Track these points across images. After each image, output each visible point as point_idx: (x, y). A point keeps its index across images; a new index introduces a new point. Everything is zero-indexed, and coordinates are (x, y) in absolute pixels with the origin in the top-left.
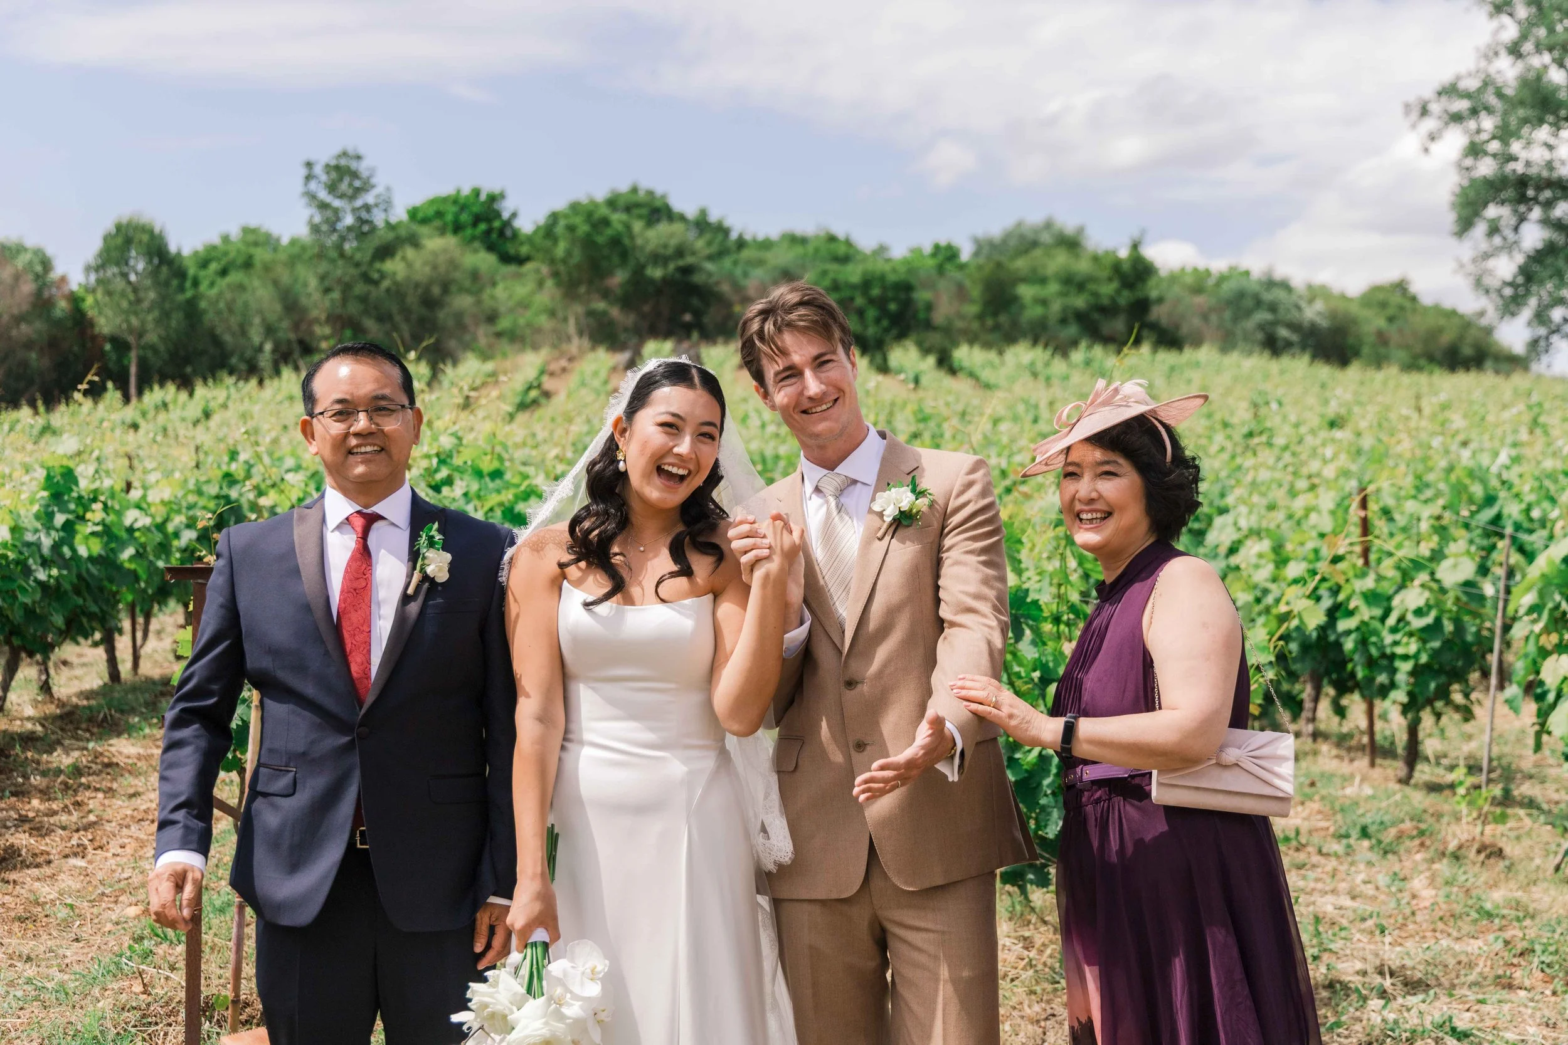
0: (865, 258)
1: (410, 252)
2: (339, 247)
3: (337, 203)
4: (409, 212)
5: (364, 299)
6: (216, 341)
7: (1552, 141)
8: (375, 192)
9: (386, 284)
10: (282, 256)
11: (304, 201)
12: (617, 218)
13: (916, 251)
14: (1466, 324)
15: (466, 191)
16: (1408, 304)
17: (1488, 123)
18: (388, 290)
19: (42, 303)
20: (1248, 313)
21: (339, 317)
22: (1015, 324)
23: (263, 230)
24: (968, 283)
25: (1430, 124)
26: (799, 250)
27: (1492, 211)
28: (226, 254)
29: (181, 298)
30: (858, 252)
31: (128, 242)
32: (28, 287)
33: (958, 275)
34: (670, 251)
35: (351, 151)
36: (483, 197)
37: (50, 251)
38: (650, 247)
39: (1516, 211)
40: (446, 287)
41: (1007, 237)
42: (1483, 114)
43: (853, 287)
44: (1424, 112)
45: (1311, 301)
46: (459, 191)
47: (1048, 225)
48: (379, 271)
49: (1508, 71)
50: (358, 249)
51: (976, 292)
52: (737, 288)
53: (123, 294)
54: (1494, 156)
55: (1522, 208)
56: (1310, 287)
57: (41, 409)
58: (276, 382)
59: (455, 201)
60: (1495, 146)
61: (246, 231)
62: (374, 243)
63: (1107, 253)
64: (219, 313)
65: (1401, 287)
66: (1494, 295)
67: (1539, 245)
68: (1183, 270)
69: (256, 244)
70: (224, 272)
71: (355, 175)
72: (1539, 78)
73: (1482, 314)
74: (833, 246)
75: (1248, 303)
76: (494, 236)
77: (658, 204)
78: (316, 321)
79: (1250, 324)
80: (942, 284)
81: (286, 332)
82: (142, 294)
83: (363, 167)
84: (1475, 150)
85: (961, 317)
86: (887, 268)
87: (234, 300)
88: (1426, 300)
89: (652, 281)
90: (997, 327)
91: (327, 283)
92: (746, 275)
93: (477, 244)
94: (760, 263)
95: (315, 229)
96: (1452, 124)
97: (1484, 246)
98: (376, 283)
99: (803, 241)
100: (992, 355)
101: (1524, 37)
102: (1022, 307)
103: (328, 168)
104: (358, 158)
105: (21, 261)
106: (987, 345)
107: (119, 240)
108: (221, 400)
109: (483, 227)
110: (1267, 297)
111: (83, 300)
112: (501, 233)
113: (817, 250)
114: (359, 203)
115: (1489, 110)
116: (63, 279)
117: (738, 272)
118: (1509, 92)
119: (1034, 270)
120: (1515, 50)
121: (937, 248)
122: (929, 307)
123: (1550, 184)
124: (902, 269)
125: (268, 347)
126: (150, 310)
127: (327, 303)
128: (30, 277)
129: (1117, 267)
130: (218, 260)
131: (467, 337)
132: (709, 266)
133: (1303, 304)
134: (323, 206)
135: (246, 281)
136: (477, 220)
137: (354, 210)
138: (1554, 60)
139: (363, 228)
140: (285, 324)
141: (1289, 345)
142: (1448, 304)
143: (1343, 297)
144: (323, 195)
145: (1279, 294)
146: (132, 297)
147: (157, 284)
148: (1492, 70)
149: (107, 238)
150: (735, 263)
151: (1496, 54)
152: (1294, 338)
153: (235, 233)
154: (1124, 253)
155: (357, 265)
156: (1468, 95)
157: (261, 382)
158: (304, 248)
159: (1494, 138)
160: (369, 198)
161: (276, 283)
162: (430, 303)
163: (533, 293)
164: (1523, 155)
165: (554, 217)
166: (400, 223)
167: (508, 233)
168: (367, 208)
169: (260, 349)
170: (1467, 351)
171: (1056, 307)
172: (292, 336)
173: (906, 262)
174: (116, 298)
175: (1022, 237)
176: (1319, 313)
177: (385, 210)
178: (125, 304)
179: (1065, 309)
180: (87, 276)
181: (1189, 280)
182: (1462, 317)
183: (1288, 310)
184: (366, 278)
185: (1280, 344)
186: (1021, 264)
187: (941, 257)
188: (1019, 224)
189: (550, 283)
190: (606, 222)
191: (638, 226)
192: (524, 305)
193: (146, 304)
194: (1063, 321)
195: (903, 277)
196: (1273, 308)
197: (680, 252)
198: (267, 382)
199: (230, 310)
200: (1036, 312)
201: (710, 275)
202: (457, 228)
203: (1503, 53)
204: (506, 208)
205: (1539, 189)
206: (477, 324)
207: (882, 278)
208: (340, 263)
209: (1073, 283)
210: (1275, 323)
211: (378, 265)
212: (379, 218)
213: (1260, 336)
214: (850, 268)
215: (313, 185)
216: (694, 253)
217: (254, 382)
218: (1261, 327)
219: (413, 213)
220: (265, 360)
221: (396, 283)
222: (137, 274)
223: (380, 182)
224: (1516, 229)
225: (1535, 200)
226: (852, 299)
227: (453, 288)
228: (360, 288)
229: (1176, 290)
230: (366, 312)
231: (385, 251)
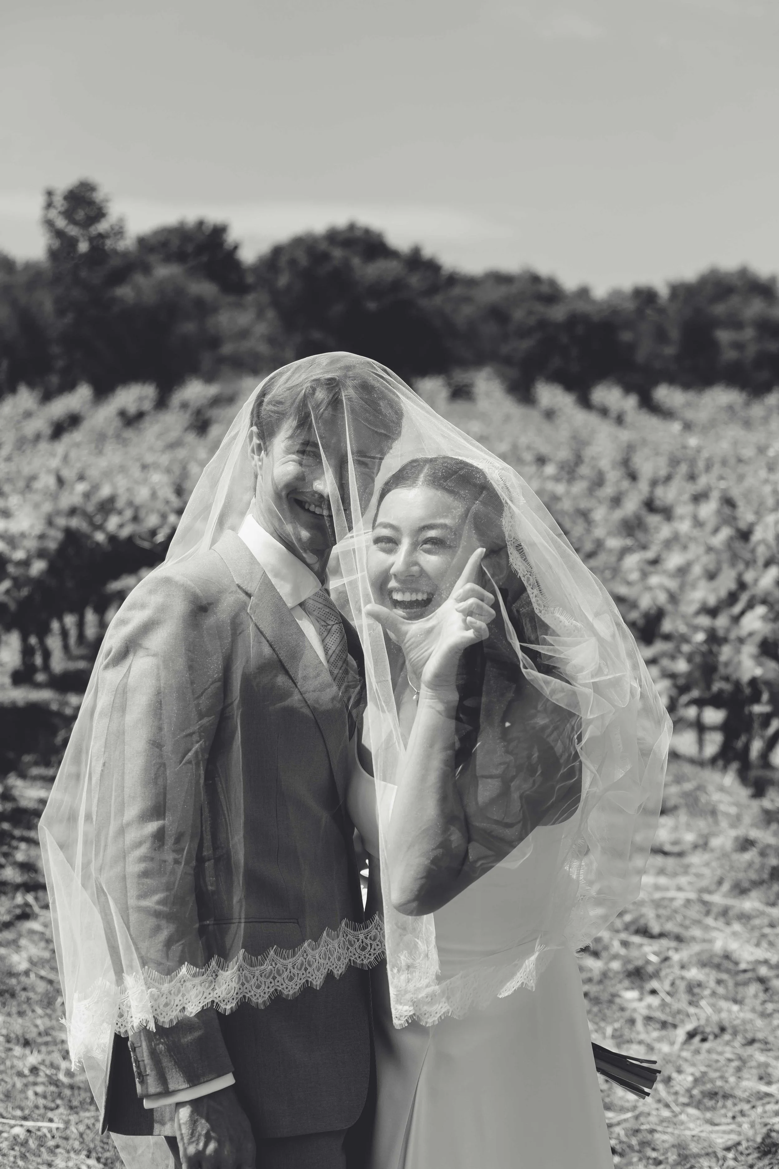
0: (569, 298)
1: (140, 278)
2: (75, 274)
3: (73, 231)
4: (138, 241)
5: (96, 322)
8: (108, 221)
9: (116, 308)
10: (19, 278)
12: (337, 253)
13: (619, 294)
15: (193, 222)
18: (117, 315)
21: (71, 339)
22: (711, 367)
24: (667, 326)
26: (506, 288)
30: (562, 292)
33: (657, 317)
34: (386, 286)
35: (88, 182)
36: (208, 228)
38: (368, 281)
40: (172, 313)
41: (704, 280)
43: (559, 325)
46: (185, 222)
47: (743, 273)
48: (109, 296)
51: (674, 334)
52: (447, 322)
62: (104, 269)
71: (91, 203)
74: (538, 285)
76: (217, 265)
77: (374, 239)
78: (51, 340)
80: (643, 327)
81: (22, 351)
83: (97, 197)
85: (661, 357)
86: (592, 307)
89: (368, 313)
90: (695, 368)
91: (62, 305)
92: (455, 310)
93: (200, 274)
94: (469, 300)
95: (53, 254)
98: (107, 308)
99: (509, 280)
102: (721, 351)
103: (68, 197)
104: (95, 187)
106: (686, 386)
109: (207, 256)
112: (224, 262)
113: (523, 290)
114: (93, 231)
117: (449, 307)
119: (732, 316)
121: (637, 289)
122: (631, 347)
124: (604, 310)
127: (62, 323)
131: (193, 360)
132: (422, 301)
134: (59, 234)
136: (202, 251)
137: (89, 238)
139: (96, 256)
140: (22, 344)
144: (61, 223)
150: (446, 299)
155: (91, 289)
158: (40, 272)
160: (103, 226)
161: (14, 303)
162: (157, 327)
163: (253, 323)
165: (277, 251)
166: (131, 251)
167: (231, 262)
168: (101, 236)
171: (752, 350)
172: (28, 355)
173: (608, 302)
177: (117, 239)
179: (760, 354)
184: (99, 303)
186: (720, 309)
187: (640, 300)
188: (714, 269)
189: (271, 314)
190: (325, 256)
191: (356, 261)
192: (244, 334)
195: (607, 318)
197: (395, 288)
201: (424, 309)
202: (182, 258)
204: (231, 239)
206: (201, 350)
207: (587, 318)
208: (75, 287)
209: (769, 328)
211: (107, 291)
212: (110, 246)
214: (555, 306)
215: (51, 211)
216: (409, 289)
219: (142, 241)
221: (125, 308)
223: (115, 212)
226: (556, 338)
228: (92, 312)
231: (117, 278)
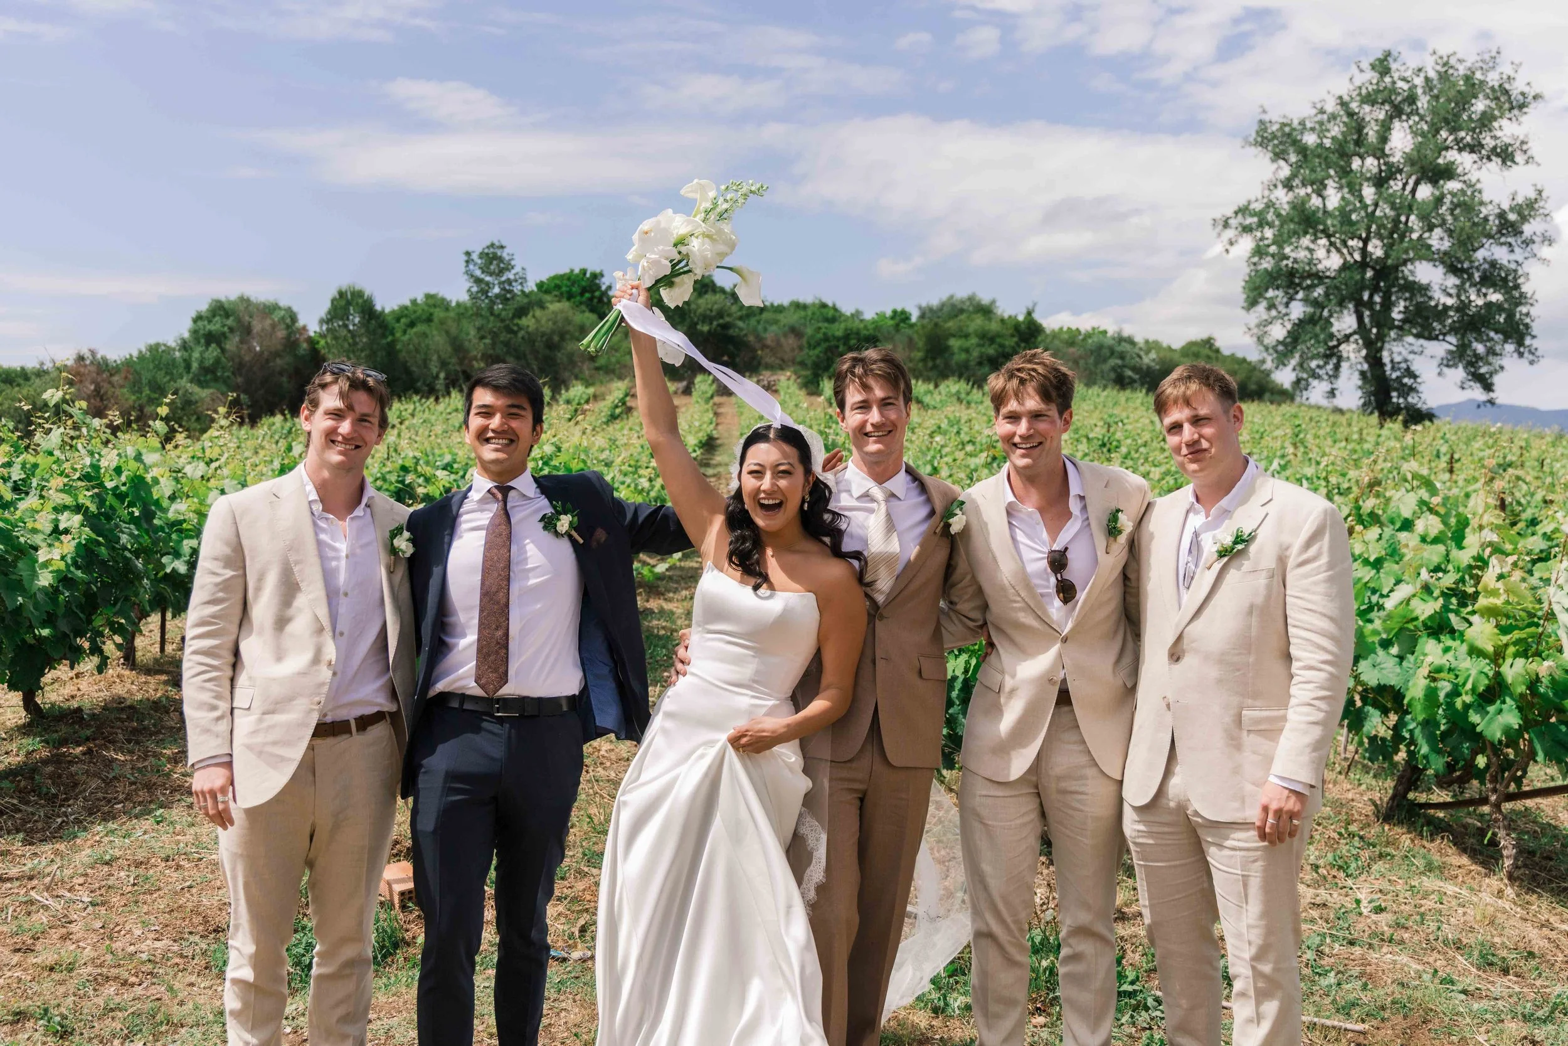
0: (847, 319)
1: (538, 313)
2: (491, 310)
3: (488, 278)
4: (537, 285)
5: (507, 344)
6: (408, 371)
7: (1312, 246)
8: (513, 271)
9: (521, 334)
10: (452, 314)
11: (466, 277)
13: (882, 316)
14: (1252, 368)
15: (577, 271)
16: (1213, 355)
17: (1269, 233)
18: (523, 338)
19: (291, 344)
20: (1105, 361)
21: (491, 356)
22: (947, 365)
23: (440, 295)
24: (915, 337)
25: (1230, 233)
26: (803, 313)
27: (1271, 293)
28: (415, 312)
29: (384, 341)
30: (841, 315)
31: (349, 303)
32: (281, 333)
33: (909, 331)
34: (714, 313)
35: (497, 244)
36: (588, 275)
37: (295, 309)
38: (700, 311)
39: (1287, 293)
40: (563, 336)
41: (943, 305)
42: (1267, 228)
43: (838, 339)
44: (1226, 225)
45: (1148, 352)
46: (572, 271)
47: (971, 299)
48: (517, 325)
49: (1282, 197)
50: (504, 309)
51: (921, 344)
52: (759, 339)
53: (345, 339)
54: (1273, 256)
55: (1291, 291)
56: (1147, 342)
57: (288, 416)
58: (447, 400)
59: (569, 279)
60: (1273, 249)
61: (428, 296)
62: (512, 306)
63: (1010, 317)
64: (409, 352)
65: (1208, 343)
66: (1271, 351)
67: (1302, 316)
68: (1061, 329)
69: (435, 306)
70: (412, 324)
71: (500, 259)
72: (1303, 203)
73: (1263, 362)
74: (824, 311)
75: (1106, 352)
76: (595, 300)
77: (707, 281)
78: (475, 358)
79: (1106, 367)
80: (898, 337)
81: (454, 365)
82: (357, 340)
83: (505, 254)
84: (1259, 252)
85: (911, 360)
86: (862, 326)
87: (419, 344)
88: (1226, 352)
89: (702, 333)
90: (935, 367)
91: (482, 333)
92: (765, 330)
93: (583, 307)
94: (776, 322)
95: (473, 297)
96: (1245, 235)
97: (1265, 316)
98: (515, 333)
99: (804, 307)
100: (931, 387)
101: (1294, 176)
102: (953, 354)
103: (482, 255)
104: (502, 247)
105: (276, 316)
106: (929, 380)
107: (343, 303)
108: (410, 411)
109: (587, 295)
110: (1119, 349)
111: (318, 342)
112: (600, 300)
113: (813, 314)
114: (503, 279)
115: (1271, 225)
116: (304, 328)
117: (760, 327)
118: (1284, 213)
119: (960, 329)
120: (1288, 185)
121: (895, 312)
123: (1310, 275)
124: (871, 327)
125: (442, 375)
126: (362, 350)
127: (482, 346)
128: (283, 326)
129: (1017, 326)
130: (406, 316)
131: (576, 370)
132: (740, 324)
133: (1142, 353)
134: (478, 281)
135: (428, 332)
136: (584, 291)
137: (500, 283)
138: (1313, 191)
139: (506, 296)
140: (454, 360)
141: (1132, 381)
142: (1240, 355)
143: (1170, 348)
144: (478, 273)
145: (1126, 347)
146: (351, 341)
147: (368, 331)
148: (1272, 197)
149: (333, 301)
150: (758, 322)
151: (1275, 186)
152: (1136, 377)
153: (420, 298)
154: (1021, 318)
155: (503, 321)
156: (1254, 214)
157: (437, 399)
158: (466, 309)
159: (1273, 244)
160: (510, 275)
161: (447, 333)
162: (551, 346)
163: (620, 341)
164: (1293, 255)
166: (532, 292)
167: (605, 300)
168: (509, 282)
169: (437, 377)
170: (1253, 387)
171: (975, 354)
172: (458, 368)
173: (874, 322)
174: (340, 341)
175: (953, 306)
176: (1154, 360)
177: (521, 284)
178: (346, 345)
179: (981, 357)
180: (321, 327)
181: (1066, 336)
182: (1249, 363)
183: (1132, 358)
184: (509, 330)
185: (1127, 380)
186: (950, 324)
187: (898, 319)
188: (952, 297)
193: (359, 347)
194: (980, 364)
195: (871, 331)
196: (1122, 356)
197: (721, 314)
198: (441, 400)
199: (417, 351)
200: (963, 356)
201: (741, 329)
202: (570, 296)
203: (1280, 186)
204: (605, 283)
205: (1303, 278)
206: (583, 362)
207: (858, 333)
208: (492, 318)
209: (987, 338)
210: (1124, 366)
211: (516, 321)
212: (517, 288)
213: (1113, 375)
214: (836, 325)
215: (471, 267)
216: (729, 315)
217: (432, 399)
218: (1113, 369)
219: (540, 285)
220: (440, 384)
221: (528, 333)
222: (354, 325)
223: (518, 264)
224: (1287, 305)
225: (1299, 285)
226: (837, 347)
227: (568, 336)
228: (504, 336)
229: (1057, 342)
230: (508, 353)
231: (522, 312)
